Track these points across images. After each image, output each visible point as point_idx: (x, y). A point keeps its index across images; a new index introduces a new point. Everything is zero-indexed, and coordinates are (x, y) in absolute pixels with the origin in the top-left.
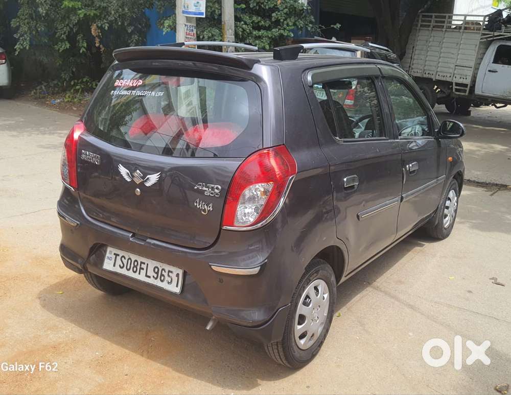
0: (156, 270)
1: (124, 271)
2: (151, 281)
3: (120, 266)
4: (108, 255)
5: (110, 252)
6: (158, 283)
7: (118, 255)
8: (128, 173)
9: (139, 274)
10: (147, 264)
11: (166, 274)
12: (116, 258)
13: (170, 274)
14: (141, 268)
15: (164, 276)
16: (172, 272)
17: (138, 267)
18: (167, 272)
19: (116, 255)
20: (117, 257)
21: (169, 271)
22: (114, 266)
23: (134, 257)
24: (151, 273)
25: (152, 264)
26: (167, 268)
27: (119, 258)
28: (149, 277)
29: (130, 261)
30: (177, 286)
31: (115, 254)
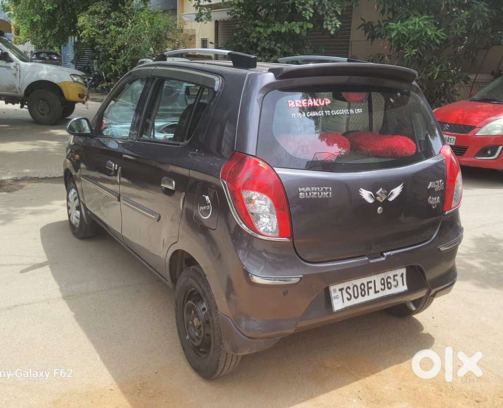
5: (335, 290)
8: (371, 195)
15: (390, 283)
17: (366, 289)
18: (392, 278)
19: (341, 290)
20: (343, 291)
21: (394, 276)
29: (355, 288)
30: (403, 285)
31: (340, 290)
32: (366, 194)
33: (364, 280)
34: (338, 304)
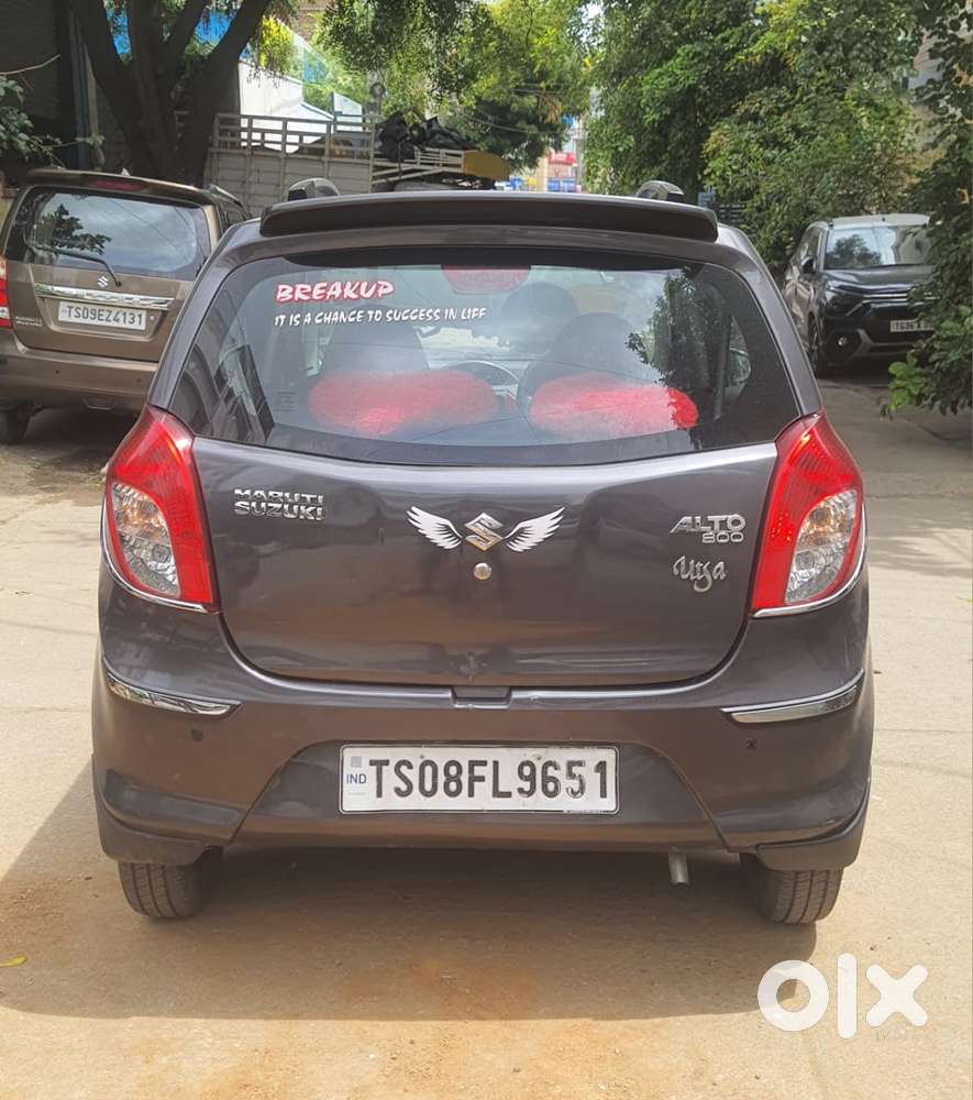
0: (527, 771)
1: (416, 802)
2: (516, 803)
3: (398, 791)
4: (348, 770)
5: (356, 761)
6: (539, 802)
7: (386, 763)
8: (447, 526)
9: (471, 794)
10: (496, 764)
11: (561, 774)
12: (379, 773)
13: (576, 770)
14: (473, 779)
15: (555, 780)
16: (580, 764)
17: (465, 779)
18: (564, 768)
19: (379, 764)
20: (384, 768)
21: (571, 764)
22: (379, 794)
23: (441, 756)
24: (510, 781)
25: (510, 759)
26: (563, 756)
27: (388, 771)
28: (508, 795)
29: (429, 770)
30: (603, 794)
31: (372, 763)
32: (429, 524)
33: (464, 755)
34: (357, 797)
